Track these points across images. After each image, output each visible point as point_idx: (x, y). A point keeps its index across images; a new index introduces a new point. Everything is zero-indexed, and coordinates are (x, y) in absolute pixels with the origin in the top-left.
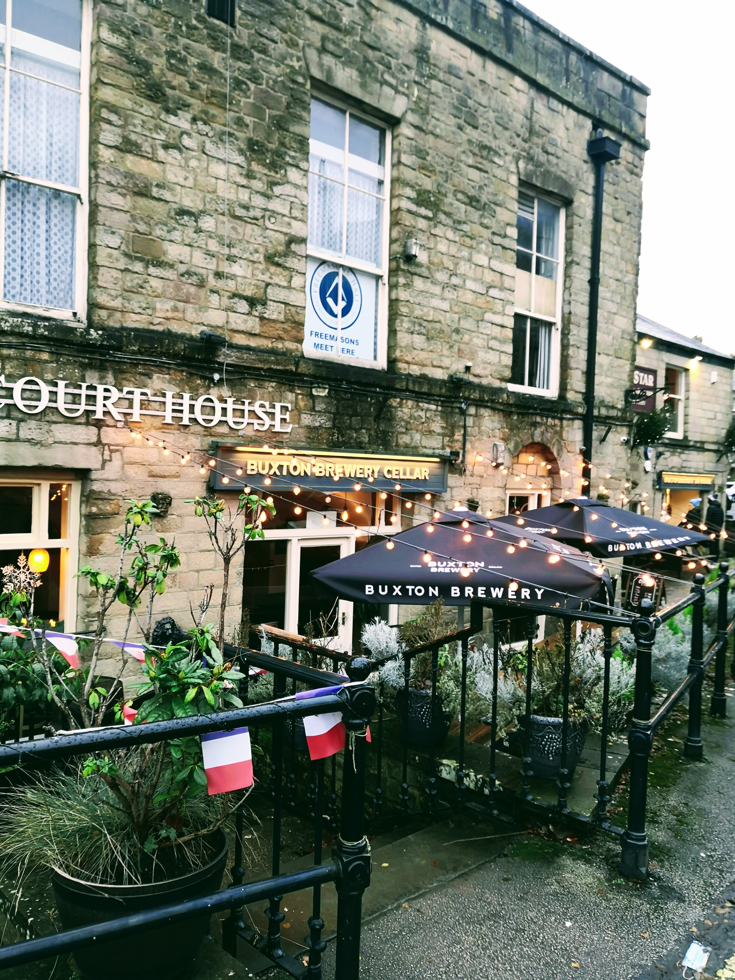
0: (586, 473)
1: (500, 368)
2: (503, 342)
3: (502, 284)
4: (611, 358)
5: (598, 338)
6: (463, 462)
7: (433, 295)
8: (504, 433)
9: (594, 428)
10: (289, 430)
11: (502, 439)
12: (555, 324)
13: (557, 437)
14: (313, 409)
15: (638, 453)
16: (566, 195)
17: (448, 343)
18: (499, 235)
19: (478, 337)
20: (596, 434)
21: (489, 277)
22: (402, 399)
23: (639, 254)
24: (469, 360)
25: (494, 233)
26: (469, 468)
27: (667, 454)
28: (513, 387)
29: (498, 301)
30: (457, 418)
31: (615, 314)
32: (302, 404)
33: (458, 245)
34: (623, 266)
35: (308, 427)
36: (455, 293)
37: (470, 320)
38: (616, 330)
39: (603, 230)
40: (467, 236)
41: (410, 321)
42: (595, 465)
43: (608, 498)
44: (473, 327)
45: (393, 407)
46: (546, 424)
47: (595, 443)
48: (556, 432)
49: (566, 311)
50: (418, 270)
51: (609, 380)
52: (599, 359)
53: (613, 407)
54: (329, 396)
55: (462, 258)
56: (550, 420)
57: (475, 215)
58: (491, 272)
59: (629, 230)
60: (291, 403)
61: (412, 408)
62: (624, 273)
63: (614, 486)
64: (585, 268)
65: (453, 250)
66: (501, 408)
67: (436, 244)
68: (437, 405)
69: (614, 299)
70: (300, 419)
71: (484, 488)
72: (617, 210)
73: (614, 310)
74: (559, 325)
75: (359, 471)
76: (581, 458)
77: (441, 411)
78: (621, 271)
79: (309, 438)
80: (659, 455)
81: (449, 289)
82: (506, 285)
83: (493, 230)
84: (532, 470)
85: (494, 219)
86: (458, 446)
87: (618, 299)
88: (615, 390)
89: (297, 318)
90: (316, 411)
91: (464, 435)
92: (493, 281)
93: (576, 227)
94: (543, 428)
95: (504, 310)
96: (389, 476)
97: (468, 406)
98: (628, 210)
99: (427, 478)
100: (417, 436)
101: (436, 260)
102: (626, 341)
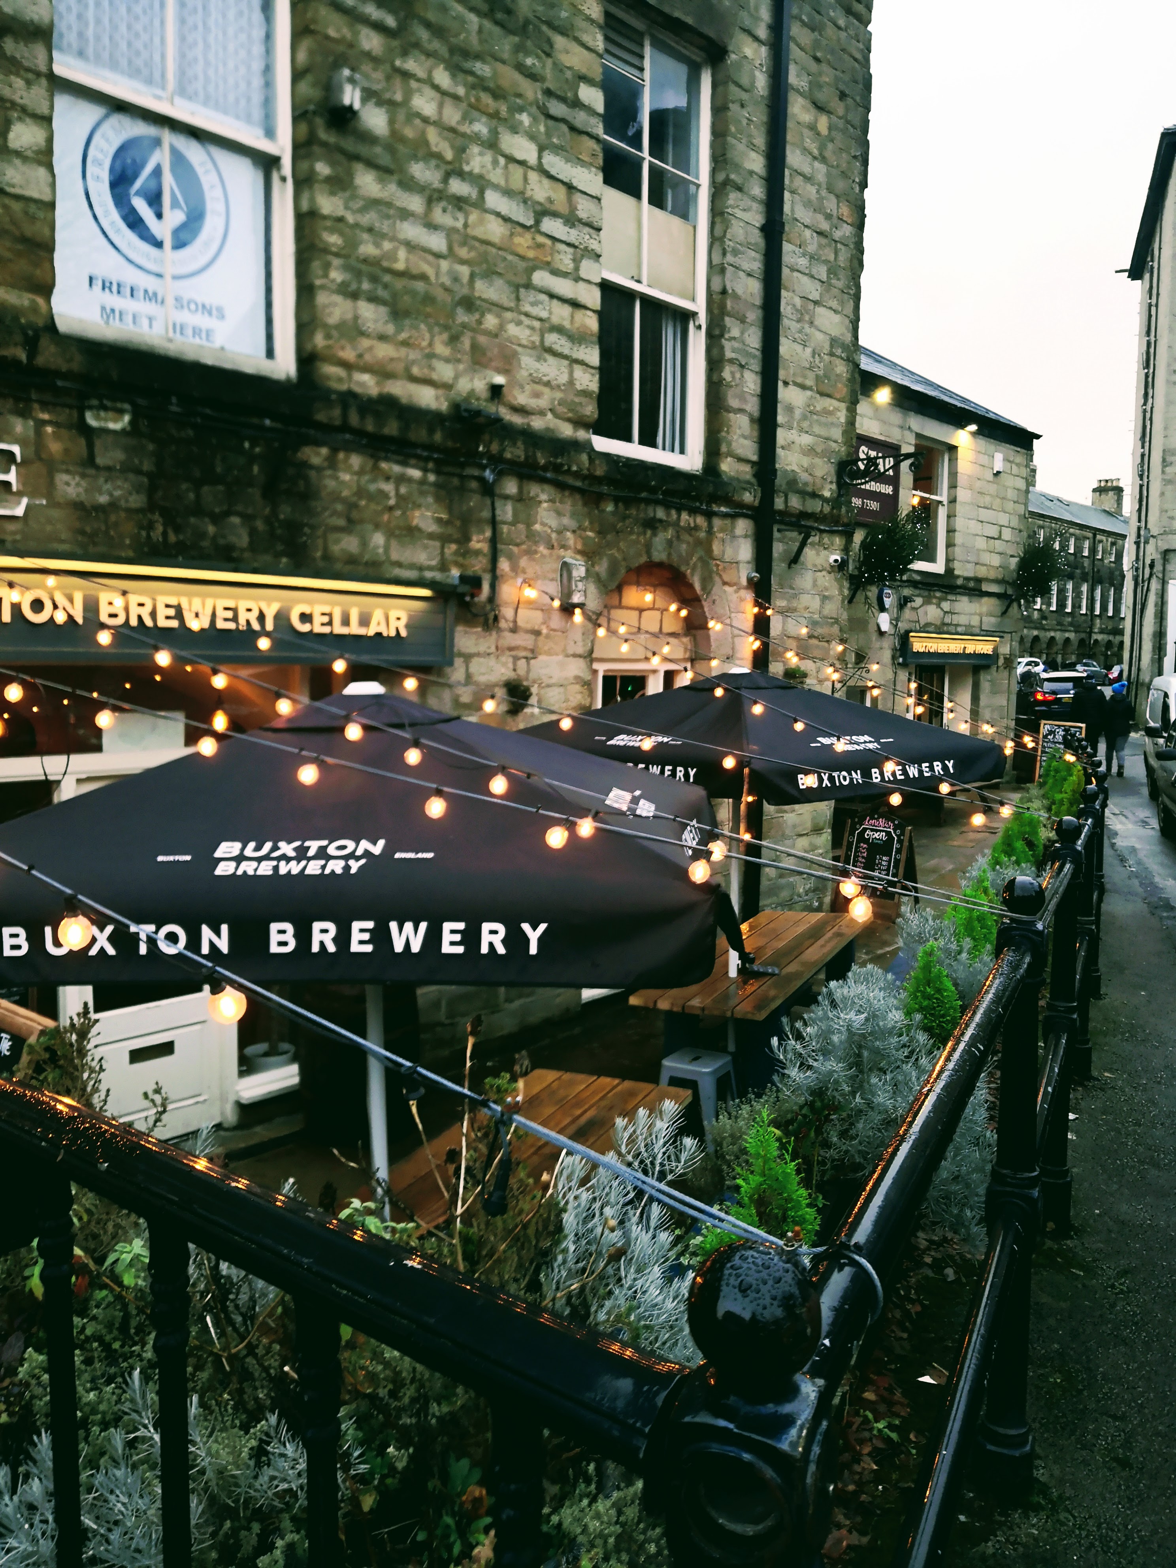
0: (761, 626)
1: (571, 397)
2: (577, 338)
3: (573, 209)
4: (809, 393)
5: (783, 350)
6: (492, 599)
7: (405, 214)
8: (585, 539)
9: (776, 535)
10: (19, 511)
11: (580, 552)
12: (694, 314)
13: (700, 552)
14: (90, 461)
15: (867, 598)
16: (711, 33)
17: (446, 328)
18: (563, 99)
19: (519, 323)
20: (778, 549)
21: (540, 190)
22: (335, 450)
23: (864, 185)
24: (499, 371)
25: (548, 93)
26: (507, 612)
27: (919, 601)
28: (602, 444)
29: (562, 247)
30: (474, 501)
31: (816, 303)
32: (55, 447)
33: (464, 105)
34: (831, 204)
35: (78, 506)
36: (461, 216)
37: (499, 282)
38: (820, 336)
39: (790, 124)
40: (486, 89)
41: (347, 268)
42: (781, 612)
43: (805, 675)
44: (506, 299)
45: (311, 467)
46: (677, 524)
47: (778, 567)
48: (698, 543)
49: (717, 286)
50: (363, 150)
51: (806, 440)
52: (787, 395)
53: (814, 495)
54: (134, 429)
55: (476, 138)
56: (685, 516)
57: (505, 45)
58: (546, 182)
59: (844, 131)
60: (23, 443)
61: (361, 472)
62: (835, 221)
63: (817, 653)
64: (754, 198)
65: (452, 115)
66: (578, 484)
67: (408, 94)
68: (425, 470)
69: (814, 272)
70: (51, 484)
71: (542, 658)
72: (820, 87)
73: (815, 296)
74: (702, 319)
75: (221, 614)
76: (749, 596)
77: (436, 485)
78: (828, 217)
79: (82, 532)
80: (903, 603)
81: (443, 204)
82: (582, 214)
83: (550, 84)
84: (651, 621)
85: (549, 62)
86: (478, 565)
87: (822, 272)
88: (818, 461)
89: (29, 230)
90: (97, 468)
91: (494, 541)
92: (550, 200)
93: (734, 107)
94: (670, 533)
95: (577, 269)
96: (305, 628)
97: (500, 474)
98: (842, 87)
99: (404, 633)
100: (378, 539)
101: (409, 133)
102: (838, 361)
